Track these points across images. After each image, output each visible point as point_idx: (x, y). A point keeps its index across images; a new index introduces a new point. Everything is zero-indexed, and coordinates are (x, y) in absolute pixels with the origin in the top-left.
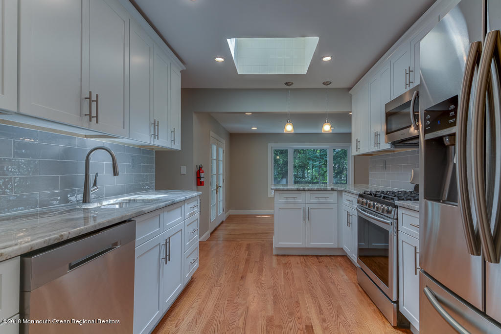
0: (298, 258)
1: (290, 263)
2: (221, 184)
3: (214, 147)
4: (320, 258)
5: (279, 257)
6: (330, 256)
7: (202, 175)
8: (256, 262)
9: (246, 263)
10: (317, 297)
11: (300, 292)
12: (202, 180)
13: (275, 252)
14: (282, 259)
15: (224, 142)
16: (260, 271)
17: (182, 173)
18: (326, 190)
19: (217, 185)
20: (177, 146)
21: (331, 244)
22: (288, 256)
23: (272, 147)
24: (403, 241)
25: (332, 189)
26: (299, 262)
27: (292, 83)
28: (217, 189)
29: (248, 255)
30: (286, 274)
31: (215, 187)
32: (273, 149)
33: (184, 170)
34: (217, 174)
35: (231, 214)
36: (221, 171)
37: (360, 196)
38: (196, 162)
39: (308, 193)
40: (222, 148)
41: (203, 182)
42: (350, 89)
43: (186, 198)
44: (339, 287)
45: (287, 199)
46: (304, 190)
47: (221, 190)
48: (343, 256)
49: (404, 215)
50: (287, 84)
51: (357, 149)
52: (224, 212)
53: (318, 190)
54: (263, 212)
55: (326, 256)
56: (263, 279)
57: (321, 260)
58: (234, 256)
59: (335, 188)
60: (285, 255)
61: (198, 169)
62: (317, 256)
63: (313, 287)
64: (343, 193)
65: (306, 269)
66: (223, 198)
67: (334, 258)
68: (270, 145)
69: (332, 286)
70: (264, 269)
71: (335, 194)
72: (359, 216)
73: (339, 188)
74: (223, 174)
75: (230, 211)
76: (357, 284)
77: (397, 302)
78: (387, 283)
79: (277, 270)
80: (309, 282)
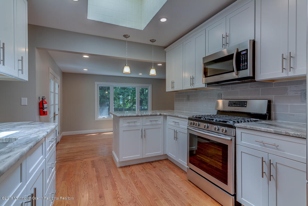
0: (137, 167)
1: (134, 173)
2: (57, 113)
3: (52, 82)
4: (153, 164)
5: (124, 169)
6: (158, 161)
7: (45, 106)
8: (106, 177)
9: (97, 180)
10: (170, 201)
11: (155, 198)
12: (45, 110)
13: (118, 166)
14: (126, 169)
15: (59, 79)
16: (114, 186)
17: (22, 104)
18: (156, 115)
19: (54, 114)
20: (25, 77)
21: (160, 153)
22: (129, 166)
23: (98, 85)
24: (242, 152)
25: (160, 115)
26: (140, 171)
27: (129, 36)
28: (54, 116)
29: (96, 172)
30: (136, 183)
31: (53, 116)
32: (99, 86)
33: (25, 101)
34: (54, 105)
35: (63, 135)
36: (57, 102)
37: (189, 119)
38: (39, 94)
39: (144, 118)
40: (57, 83)
41: (46, 112)
42: (165, 47)
43: (48, 132)
44: (179, 187)
45: (129, 124)
46: (142, 116)
47: (57, 117)
48: (166, 159)
49: (242, 133)
50: (125, 36)
51: (173, 87)
52: (59, 134)
53: (151, 115)
54: (92, 132)
55: (155, 161)
56: (120, 194)
57: (154, 165)
58: (84, 175)
59: (162, 114)
60: (126, 166)
61: (41, 100)
62: (149, 162)
63: (162, 191)
64: (168, 117)
65: (148, 175)
66: (58, 123)
67: (161, 162)
68: (96, 83)
69: (174, 187)
70: (116, 183)
71: (162, 118)
72: (190, 134)
73: (165, 114)
74: (58, 104)
75: (63, 133)
76: (188, 181)
77: (235, 195)
78: (226, 182)
79: (127, 181)
80: (156, 187)
